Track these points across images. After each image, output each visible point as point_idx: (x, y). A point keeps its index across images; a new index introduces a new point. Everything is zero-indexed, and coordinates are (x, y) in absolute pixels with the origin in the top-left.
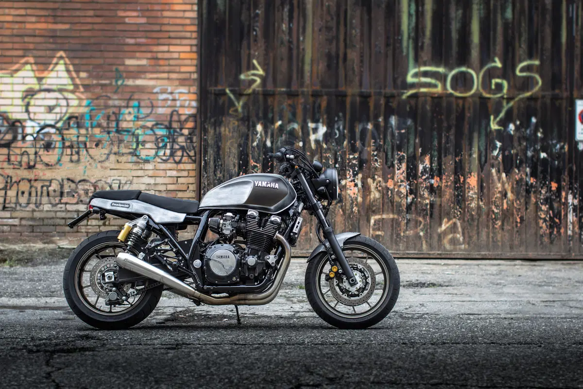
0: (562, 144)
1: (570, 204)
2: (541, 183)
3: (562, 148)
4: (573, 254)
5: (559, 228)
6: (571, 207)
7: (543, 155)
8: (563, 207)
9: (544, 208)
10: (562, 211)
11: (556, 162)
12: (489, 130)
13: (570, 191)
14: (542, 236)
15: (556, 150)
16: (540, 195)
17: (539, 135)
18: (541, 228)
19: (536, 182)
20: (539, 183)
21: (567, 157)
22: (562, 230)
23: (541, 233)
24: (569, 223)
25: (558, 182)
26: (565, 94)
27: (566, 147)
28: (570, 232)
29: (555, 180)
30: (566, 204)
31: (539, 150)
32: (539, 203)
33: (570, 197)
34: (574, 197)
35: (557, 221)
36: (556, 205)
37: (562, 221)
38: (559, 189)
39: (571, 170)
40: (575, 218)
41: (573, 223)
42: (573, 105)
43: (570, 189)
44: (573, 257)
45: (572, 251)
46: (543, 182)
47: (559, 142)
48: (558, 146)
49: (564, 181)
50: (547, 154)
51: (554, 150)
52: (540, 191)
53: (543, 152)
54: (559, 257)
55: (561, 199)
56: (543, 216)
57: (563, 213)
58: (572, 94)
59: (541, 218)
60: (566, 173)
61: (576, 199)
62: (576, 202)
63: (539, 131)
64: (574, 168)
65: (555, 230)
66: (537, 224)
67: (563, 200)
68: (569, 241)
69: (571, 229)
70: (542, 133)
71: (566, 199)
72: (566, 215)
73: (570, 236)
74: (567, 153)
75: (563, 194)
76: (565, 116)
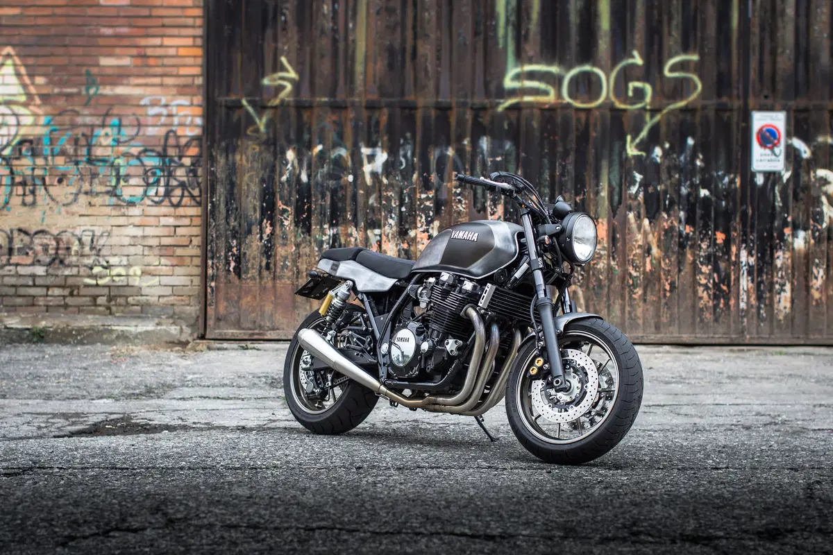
0: (732, 176)
1: (744, 264)
2: (700, 233)
3: (732, 182)
4: (748, 337)
5: (727, 299)
6: (745, 268)
7: (704, 192)
8: (732, 268)
9: (705, 269)
10: (732, 273)
11: (724, 203)
12: (624, 156)
13: (744, 245)
14: (702, 310)
15: (723, 184)
16: (700, 251)
17: (698, 163)
18: (701, 298)
19: (694, 232)
20: (697, 233)
21: (739, 195)
22: (732, 302)
23: (701, 306)
24: (741, 292)
25: (727, 231)
26: (737, 104)
27: (738, 181)
28: (743, 305)
29: (721, 229)
30: (737, 263)
31: (698, 185)
32: (698, 262)
33: (744, 254)
34: (750, 254)
35: (725, 288)
36: (722, 265)
37: (732, 289)
38: (728, 242)
39: (744, 214)
40: (750, 285)
41: (748, 292)
42: (747, 119)
43: (744, 241)
44: (747, 342)
45: (746, 333)
46: (704, 232)
47: (728, 172)
48: (726, 180)
49: (735, 230)
50: (709, 190)
51: (720, 185)
52: (700, 245)
53: (703, 188)
54: (728, 341)
55: (730, 257)
56: (703, 281)
57: (733, 277)
58: (746, 104)
59: (700, 285)
60: (738, 219)
61: (752, 256)
62: (752, 260)
63: (698, 157)
64: (750, 212)
65: (722, 301)
66: (695, 292)
67: (733, 258)
68: (742, 317)
69: (745, 300)
70: (702, 161)
71: (738, 256)
72: (738, 280)
73: (743, 310)
74: (739, 190)
75: (734, 249)
76: (736, 135)
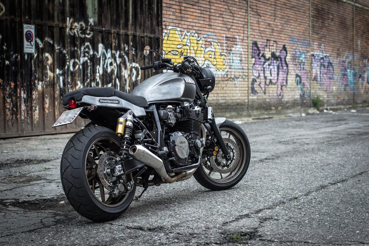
0: (17, 55)
1: (22, 98)
2: (6, 82)
3: (16, 57)
4: (25, 133)
5: (17, 115)
6: (23, 99)
7: (7, 62)
8: (18, 99)
9: (9, 100)
10: (18, 102)
11: (13, 68)
13: (22, 89)
14: (8, 120)
15: (13, 59)
16: (6, 91)
17: (5, 48)
18: (7, 115)
19: (3, 82)
20: (5, 83)
21: (19, 63)
22: (19, 116)
23: (8, 119)
24: (22, 111)
25: (15, 82)
26: (18, 20)
27: (19, 57)
28: (23, 117)
29: (13, 80)
30: (20, 97)
31: (5, 58)
32: (6, 97)
33: (22, 92)
34: (24, 93)
35: (15, 109)
36: (14, 98)
37: (18, 110)
38: (16, 86)
39: (22, 73)
40: (25, 108)
41: (24, 111)
42: (22, 28)
43: (22, 87)
44: (24, 135)
45: (24, 131)
46: (8, 82)
47: (15, 53)
48: (14, 56)
49: (19, 81)
50: (9, 61)
51: (12, 59)
52: (6, 88)
53: (7, 60)
54: (18, 135)
55: (17, 94)
56: (8, 107)
57: (18, 104)
58: (21, 20)
59: (7, 108)
60: (19, 76)
61: (25, 94)
62: (25, 96)
63: (4, 45)
64: (24, 72)
65: (14, 116)
66: (5, 112)
67: (18, 95)
68: (23, 123)
69: (23, 115)
70: (6, 46)
71: (20, 94)
72: (20, 105)
73: (23, 120)
75: (18, 90)
76: (18, 35)
